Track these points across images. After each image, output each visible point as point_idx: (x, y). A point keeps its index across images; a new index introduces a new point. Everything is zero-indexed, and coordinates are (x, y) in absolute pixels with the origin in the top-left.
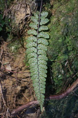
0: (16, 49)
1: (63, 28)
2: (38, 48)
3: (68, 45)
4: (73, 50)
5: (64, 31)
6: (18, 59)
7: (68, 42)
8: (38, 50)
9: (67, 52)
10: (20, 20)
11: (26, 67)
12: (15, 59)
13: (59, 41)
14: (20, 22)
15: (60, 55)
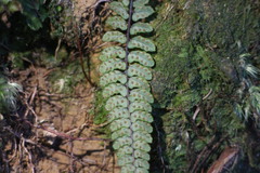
0: (70, 85)
1: (191, 24)
2: (130, 73)
3: (200, 66)
4: (211, 80)
5: (192, 32)
6: (73, 111)
7: (201, 60)
8: (128, 77)
9: (197, 85)
10: (83, 8)
11: (94, 127)
12: (67, 110)
13: (181, 55)
14: (85, 15)
15: (180, 92)
